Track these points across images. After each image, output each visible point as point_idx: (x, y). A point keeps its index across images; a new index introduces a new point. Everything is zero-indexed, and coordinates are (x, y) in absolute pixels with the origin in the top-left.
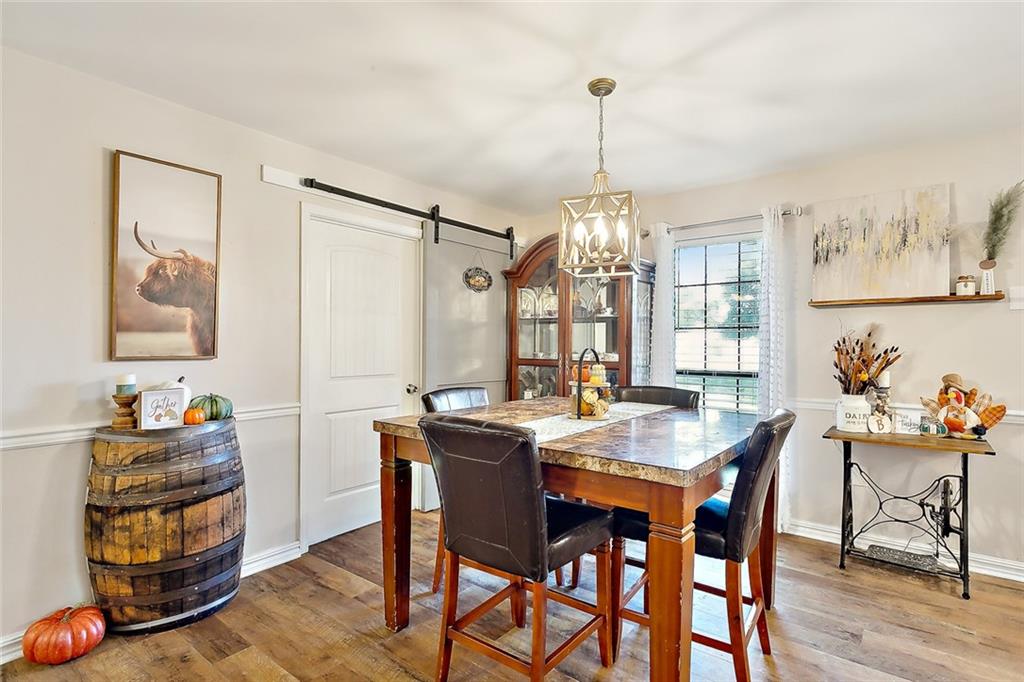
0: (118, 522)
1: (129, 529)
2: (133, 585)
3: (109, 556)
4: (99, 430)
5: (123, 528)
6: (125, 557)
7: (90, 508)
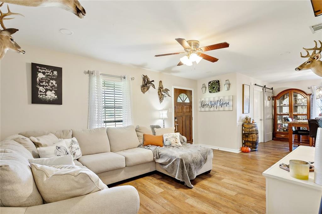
0: (251, 135)
1: (252, 136)
2: (252, 144)
3: (249, 140)
4: (243, 123)
5: (251, 136)
6: (251, 140)
7: (243, 134)
